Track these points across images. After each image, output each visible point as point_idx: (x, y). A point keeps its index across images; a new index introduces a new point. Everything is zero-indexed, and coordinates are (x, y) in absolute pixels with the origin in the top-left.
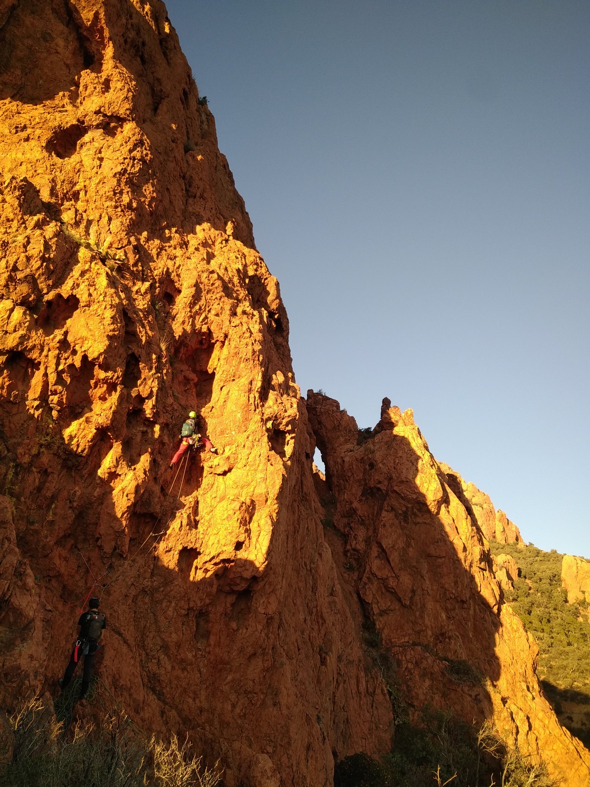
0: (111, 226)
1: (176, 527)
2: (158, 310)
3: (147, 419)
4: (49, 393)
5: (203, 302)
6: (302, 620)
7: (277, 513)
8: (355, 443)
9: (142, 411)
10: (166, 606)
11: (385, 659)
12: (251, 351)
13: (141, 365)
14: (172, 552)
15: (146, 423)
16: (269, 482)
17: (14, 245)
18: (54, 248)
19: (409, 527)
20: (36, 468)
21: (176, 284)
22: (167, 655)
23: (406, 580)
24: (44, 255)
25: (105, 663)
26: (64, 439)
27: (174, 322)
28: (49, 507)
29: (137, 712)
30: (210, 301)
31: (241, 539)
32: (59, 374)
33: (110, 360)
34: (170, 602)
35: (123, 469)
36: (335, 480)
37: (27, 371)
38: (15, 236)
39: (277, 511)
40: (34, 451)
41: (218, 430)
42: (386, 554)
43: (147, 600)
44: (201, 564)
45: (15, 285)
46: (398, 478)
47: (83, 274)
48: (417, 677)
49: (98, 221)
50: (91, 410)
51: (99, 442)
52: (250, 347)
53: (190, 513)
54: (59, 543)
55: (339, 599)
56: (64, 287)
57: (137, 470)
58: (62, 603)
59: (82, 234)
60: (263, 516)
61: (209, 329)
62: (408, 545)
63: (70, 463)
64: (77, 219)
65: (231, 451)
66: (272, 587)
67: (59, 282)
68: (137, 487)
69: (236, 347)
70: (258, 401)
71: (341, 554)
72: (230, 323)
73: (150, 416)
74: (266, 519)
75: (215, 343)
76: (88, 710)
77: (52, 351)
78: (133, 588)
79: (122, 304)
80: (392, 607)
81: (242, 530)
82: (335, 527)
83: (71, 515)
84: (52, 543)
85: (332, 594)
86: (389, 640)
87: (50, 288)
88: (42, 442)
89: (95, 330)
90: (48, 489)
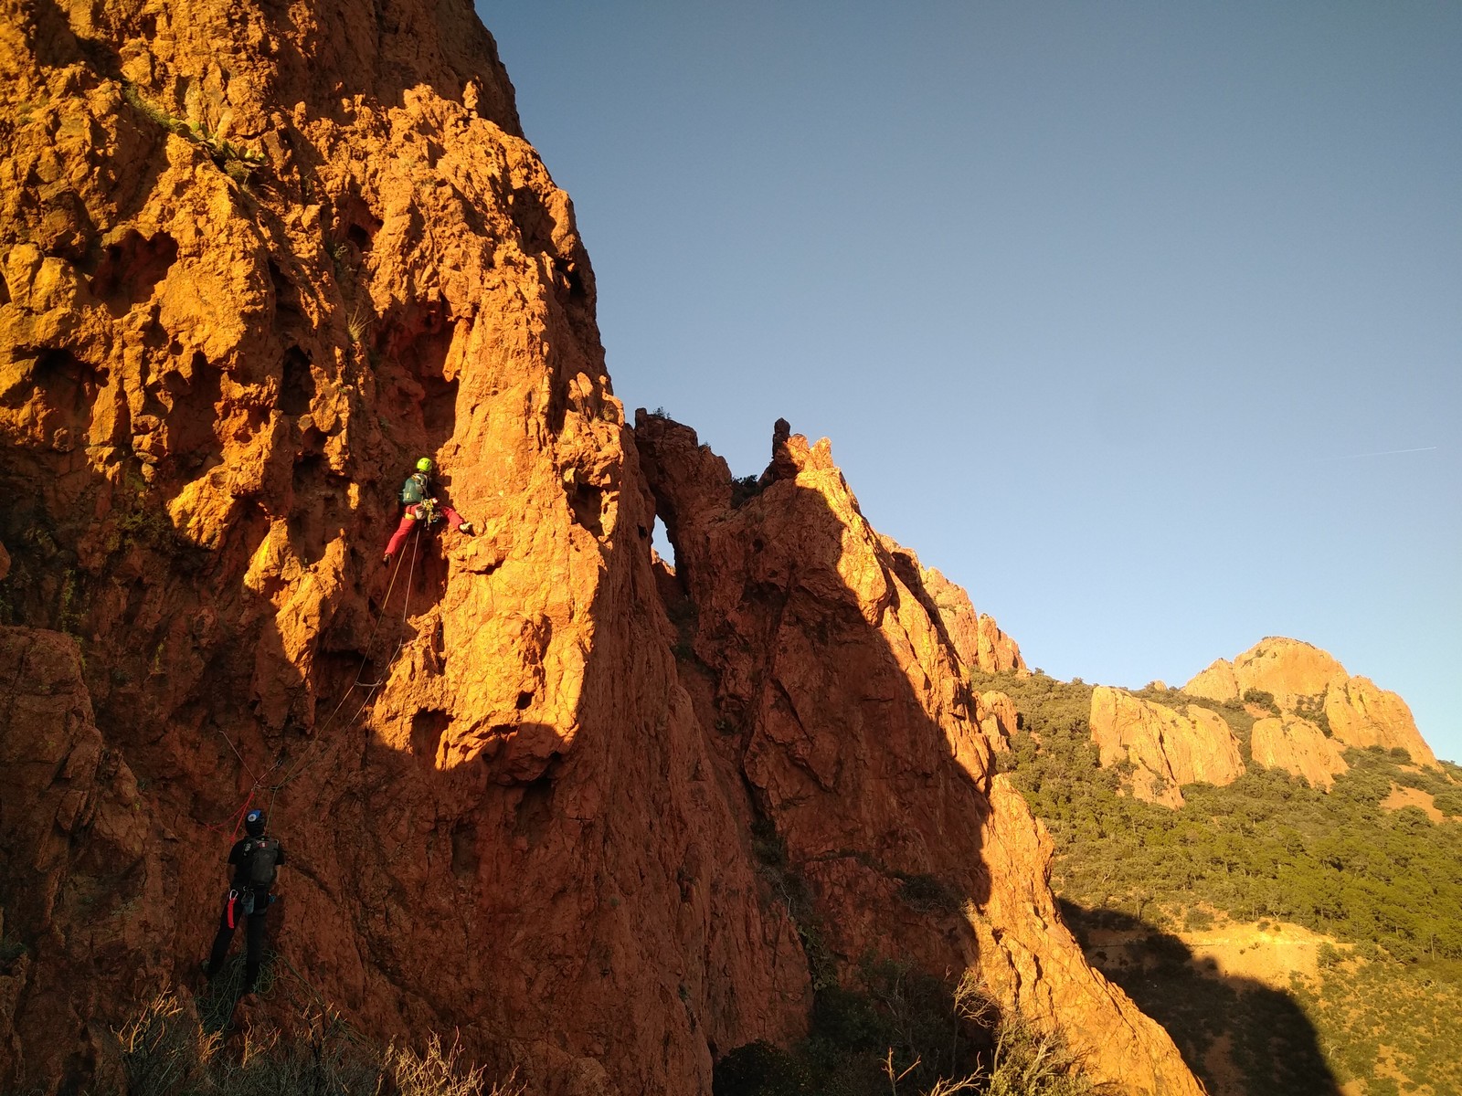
0: (229, 90)
1: (402, 673)
2: (339, 261)
3: (334, 474)
4: (133, 431)
5: (426, 242)
6: (645, 826)
7: (592, 637)
8: (728, 505)
9: (323, 459)
10: (395, 817)
11: (793, 883)
12: (526, 335)
13: (314, 370)
14: (399, 719)
15: (332, 481)
16: (575, 582)
17: (25, 129)
18: (113, 136)
19: (829, 649)
20: (118, 576)
21: (371, 208)
22: (401, 903)
23: (826, 744)
24: (93, 151)
25: (287, 926)
26: (170, 519)
27: (373, 285)
28: (151, 650)
29: (354, 1006)
30: (440, 240)
31: (528, 687)
32: (150, 392)
33: (251, 362)
34: (402, 810)
35: (292, 571)
36: (693, 574)
37: (81, 390)
38: (27, 111)
39: (591, 633)
40: (112, 545)
41: (472, 489)
42: (789, 699)
43: (357, 809)
44: (456, 737)
45: (39, 214)
46: (806, 564)
47: (180, 189)
48: (850, 908)
49: (201, 80)
50: (221, 461)
51: (241, 523)
52: (523, 328)
53: (428, 647)
54: (179, 715)
55: (709, 785)
56: (142, 218)
57: (320, 571)
58: (194, 825)
59: (170, 107)
60: (567, 644)
61: (441, 295)
62: (828, 682)
63: (186, 565)
64: (156, 74)
65: (498, 528)
67: (131, 207)
68: (324, 604)
69: (496, 330)
70: (544, 431)
71: (709, 705)
72: (482, 283)
73: (340, 468)
74: (572, 648)
75: (456, 322)
76: (262, 1011)
77: (130, 347)
78: (329, 789)
79: (267, 250)
80: (803, 793)
81: (529, 671)
82: (696, 657)
83: (198, 663)
84: (163, 716)
85: (696, 776)
86: (800, 850)
87: (113, 220)
88: (127, 525)
89: (215, 303)
90: (147, 616)
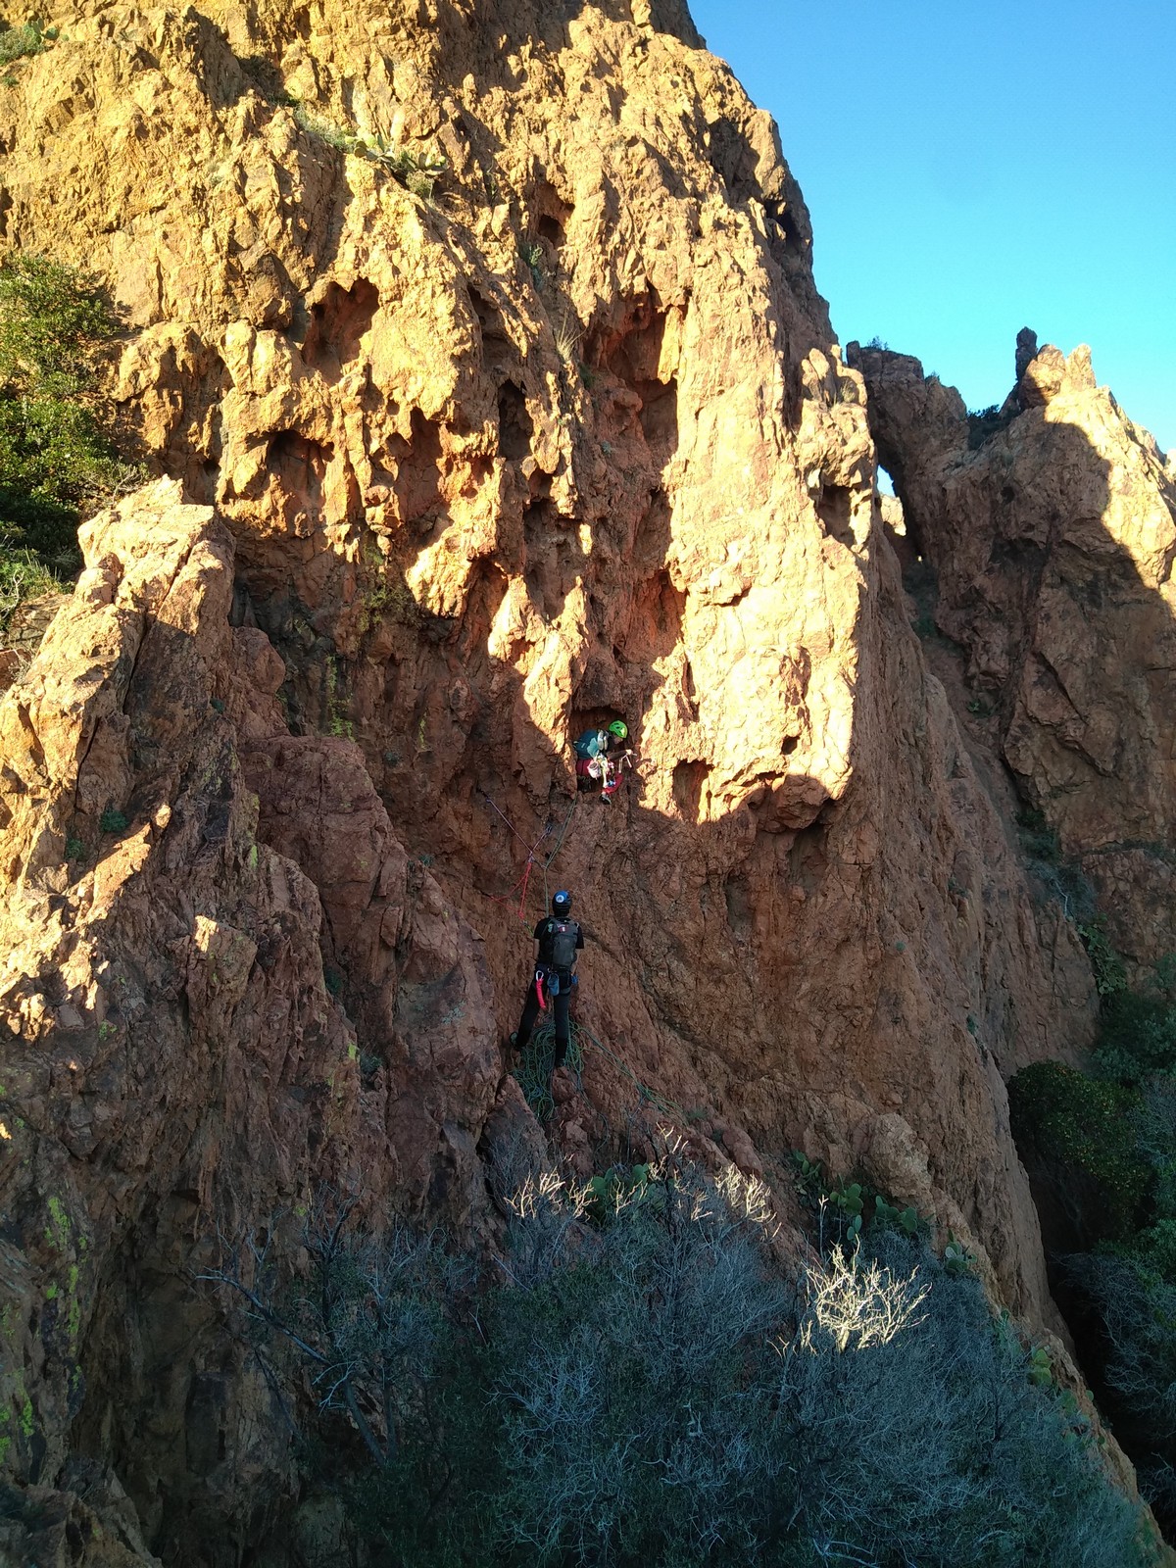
0: (396, 83)
1: (657, 723)
2: (536, 267)
3: (564, 518)
4: (364, 504)
5: (624, 222)
6: (917, 849)
7: (856, 666)
9: (550, 503)
10: (666, 874)
11: (1070, 878)
12: (749, 318)
13: (530, 404)
14: (659, 774)
15: (562, 525)
16: (833, 606)
17: (216, 192)
18: (297, 177)
19: (1103, 613)
20: (372, 656)
21: (559, 192)
22: (682, 959)
23: (1103, 722)
24: (282, 199)
25: (583, 996)
26: (410, 590)
27: (574, 286)
28: (414, 726)
29: (652, 1068)
30: (640, 216)
31: (792, 732)
32: (374, 460)
33: (468, 409)
34: (672, 866)
35: (536, 631)
37: (310, 467)
38: (214, 169)
39: (855, 661)
40: (363, 626)
41: (707, 510)
42: (1056, 674)
43: (628, 869)
44: (718, 786)
45: (244, 286)
46: (1071, 513)
47: (369, 222)
48: (1139, 905)
49: (366, 77)
50: (451, 522)
51: (479, 585)
52: (746, 310)
53: (679, 693)
54: (449, 790)
55: (971, 783)
56: (338, 265)
57: (563, 627)
58: (479, 896)
59: (340, 120)
60: (830, 678)
61: (649, 284)
62: (1103, 651)
64: (320, 83)
65: (742, 552)
66: (863, 811)
67: (326, 258)
68: (573, 663)
69: (715, 316)
70: (782, 431)
71: (959, 685)
72: (692, 260)
73: (569, 511)
74: (836, 682)
75: (667, 312)
77: (349, 415)
78: (599, 852)
79: (465, 275)
80: (1076, 779)
81: (792, 713)
82: (939, 631)
83: (459, 735)
84: (436, 793)
85: (955, 773)
86: (1075, 841)
87: (313, 274)
88: (373, 604)
89: (424, 350)
90: (406, 694)
